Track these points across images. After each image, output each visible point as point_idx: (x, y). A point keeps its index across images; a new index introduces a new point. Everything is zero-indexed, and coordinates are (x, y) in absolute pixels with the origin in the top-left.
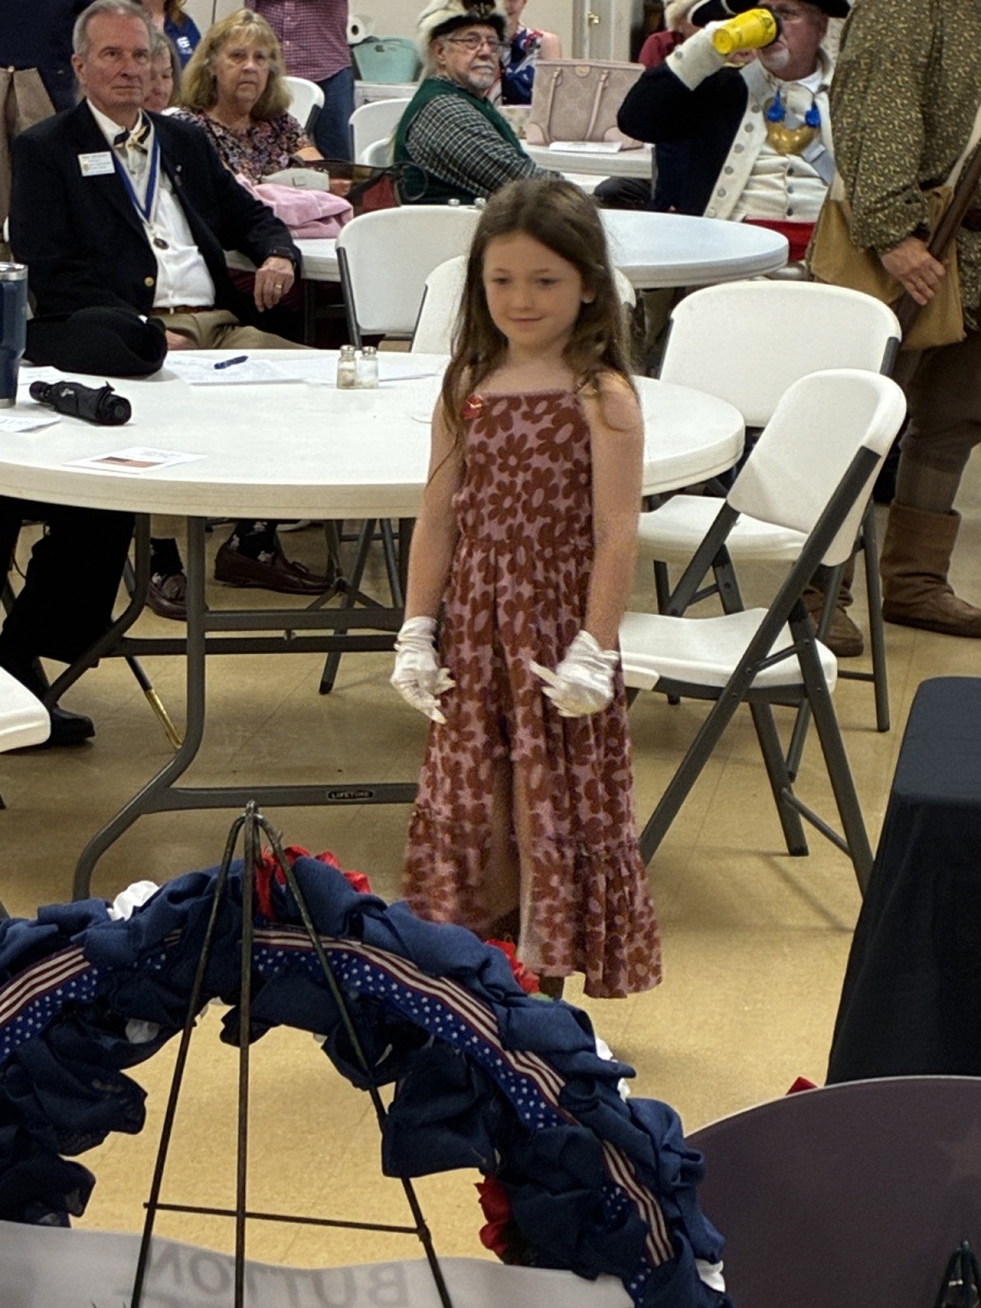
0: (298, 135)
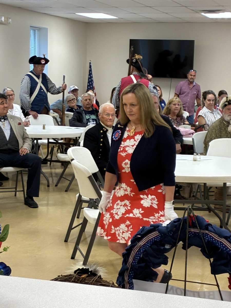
0: (185, 120)
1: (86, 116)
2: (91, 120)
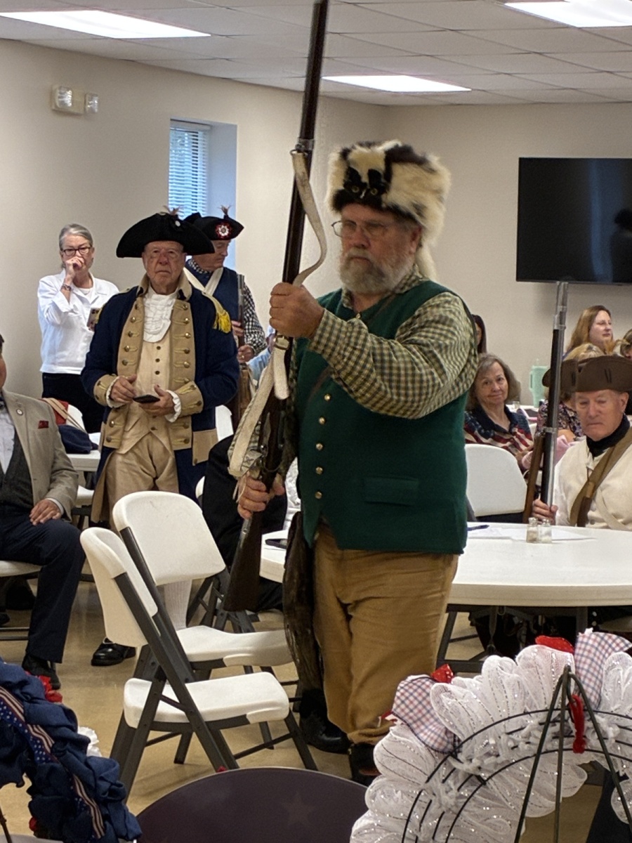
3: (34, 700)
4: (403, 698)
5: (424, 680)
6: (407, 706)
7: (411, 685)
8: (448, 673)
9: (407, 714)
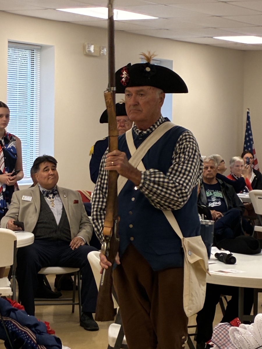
1: (206, 192)
2: (214, 199)
3: (42, 333)
4: (216, 334)
5: (226, 325)
6: (218, 338)
7: (220, 327)
8: (238, 322)
9: (218, 342)
